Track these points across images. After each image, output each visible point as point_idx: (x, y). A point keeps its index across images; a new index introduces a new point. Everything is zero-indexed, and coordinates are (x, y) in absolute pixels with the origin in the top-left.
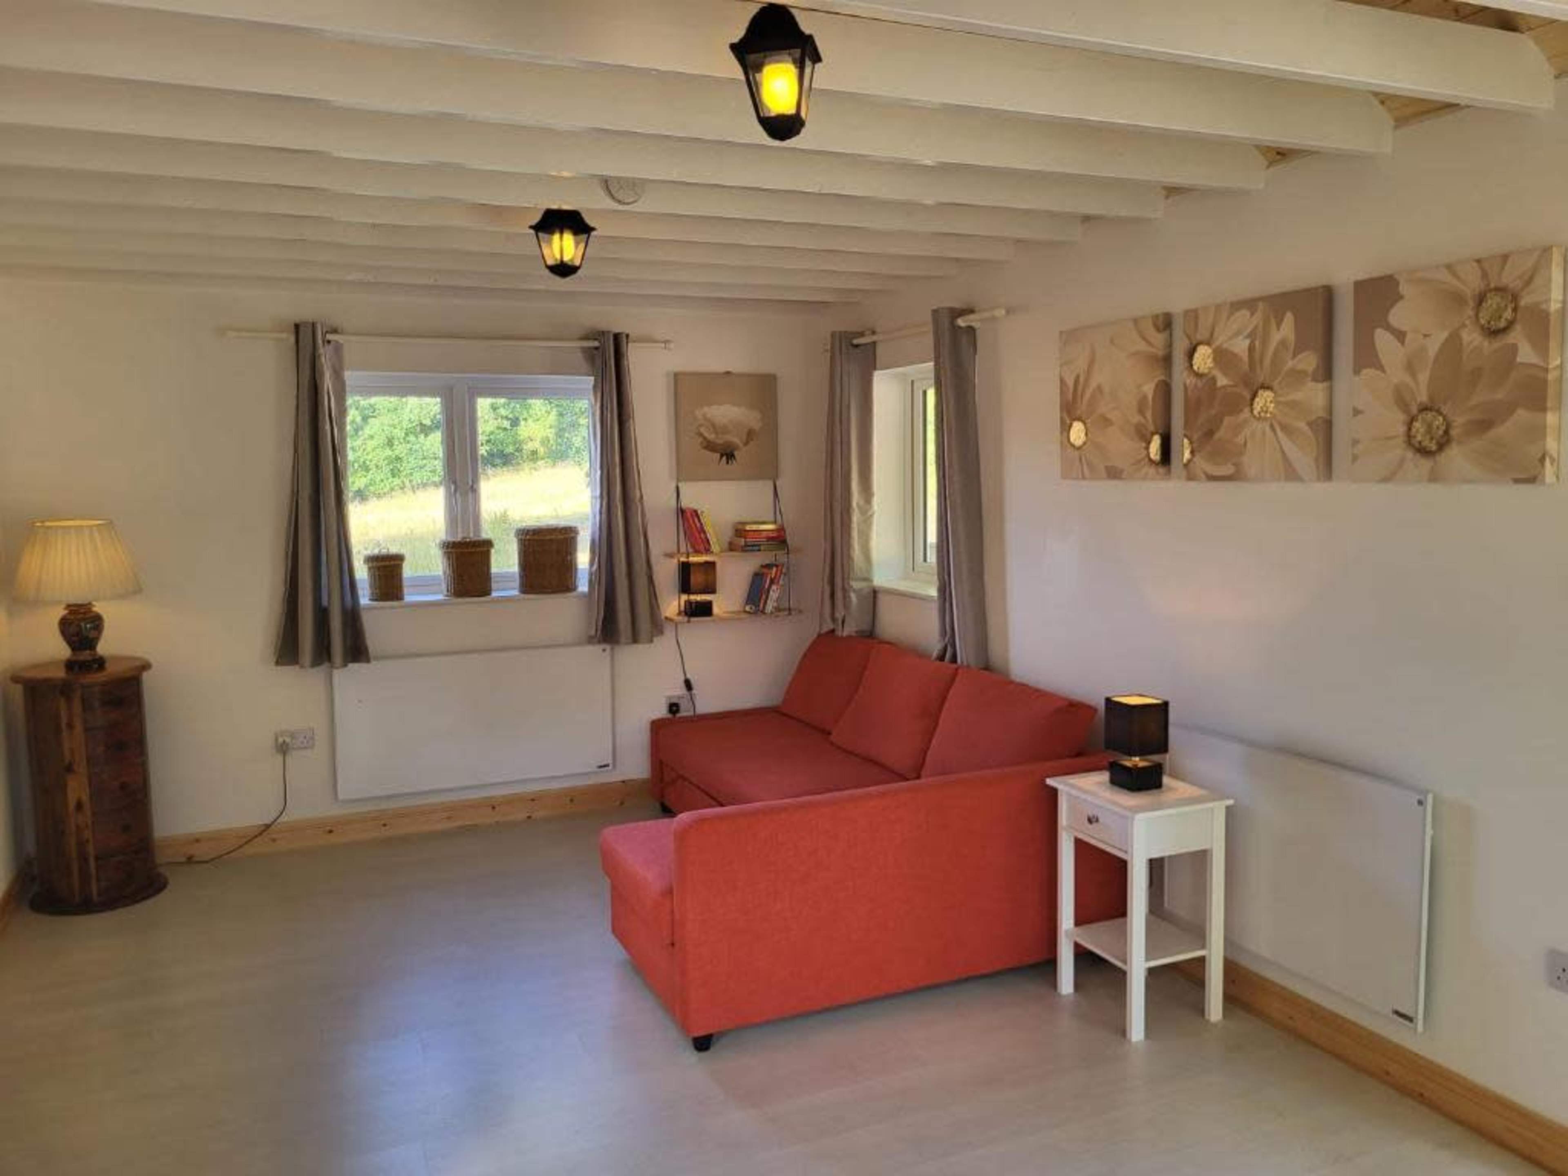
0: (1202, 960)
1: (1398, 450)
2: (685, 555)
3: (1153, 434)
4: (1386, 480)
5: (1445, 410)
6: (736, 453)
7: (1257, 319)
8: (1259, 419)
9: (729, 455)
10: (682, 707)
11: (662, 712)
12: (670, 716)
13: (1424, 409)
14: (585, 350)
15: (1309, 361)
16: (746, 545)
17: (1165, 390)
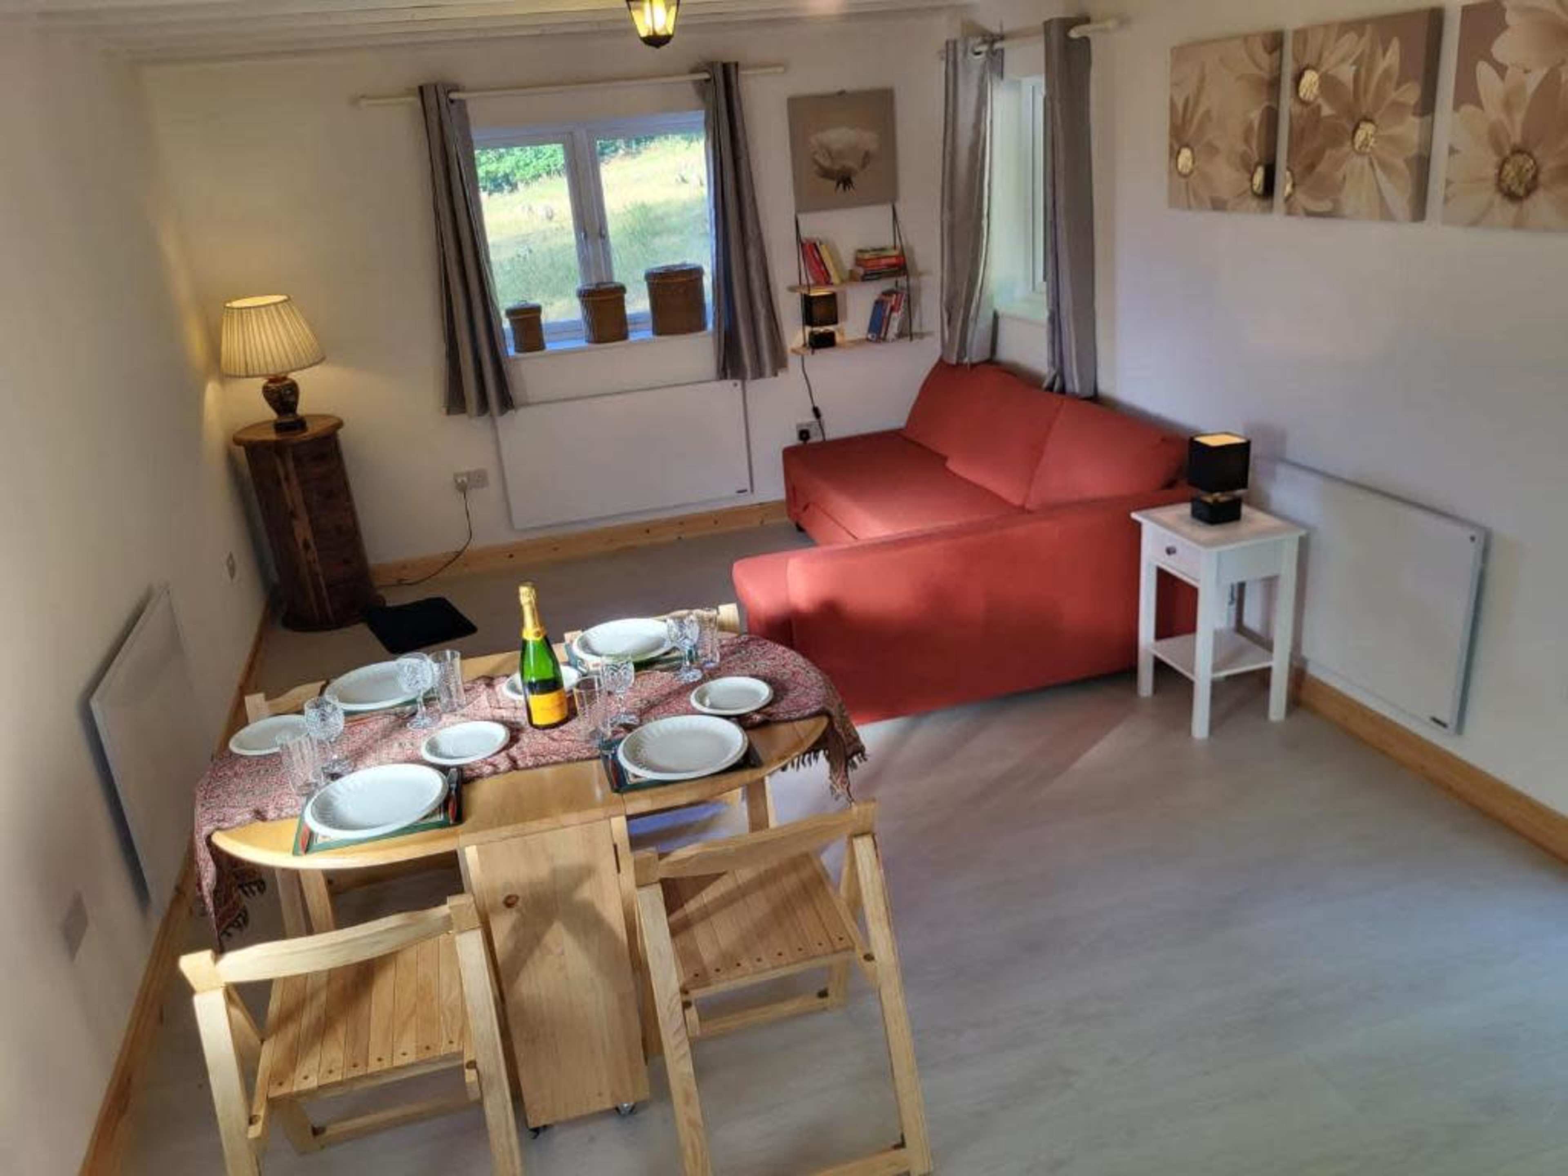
0: (1268, 670)
1: (1488, 194)
2: (807, 288)
3: (1257, 165)
4: (1474, 223)
5: (1536, 153)
6: (854, 179)
7: (1364, 44)
8: (1360, 154)
9: (845, 180)
10: (812, 433)
11: (793, 440)
12: (801, 442)
13: (1517, 151)
14: (695, 82)
15: (1411, 94)
16: (866, 275)
17: (1271, 118)
